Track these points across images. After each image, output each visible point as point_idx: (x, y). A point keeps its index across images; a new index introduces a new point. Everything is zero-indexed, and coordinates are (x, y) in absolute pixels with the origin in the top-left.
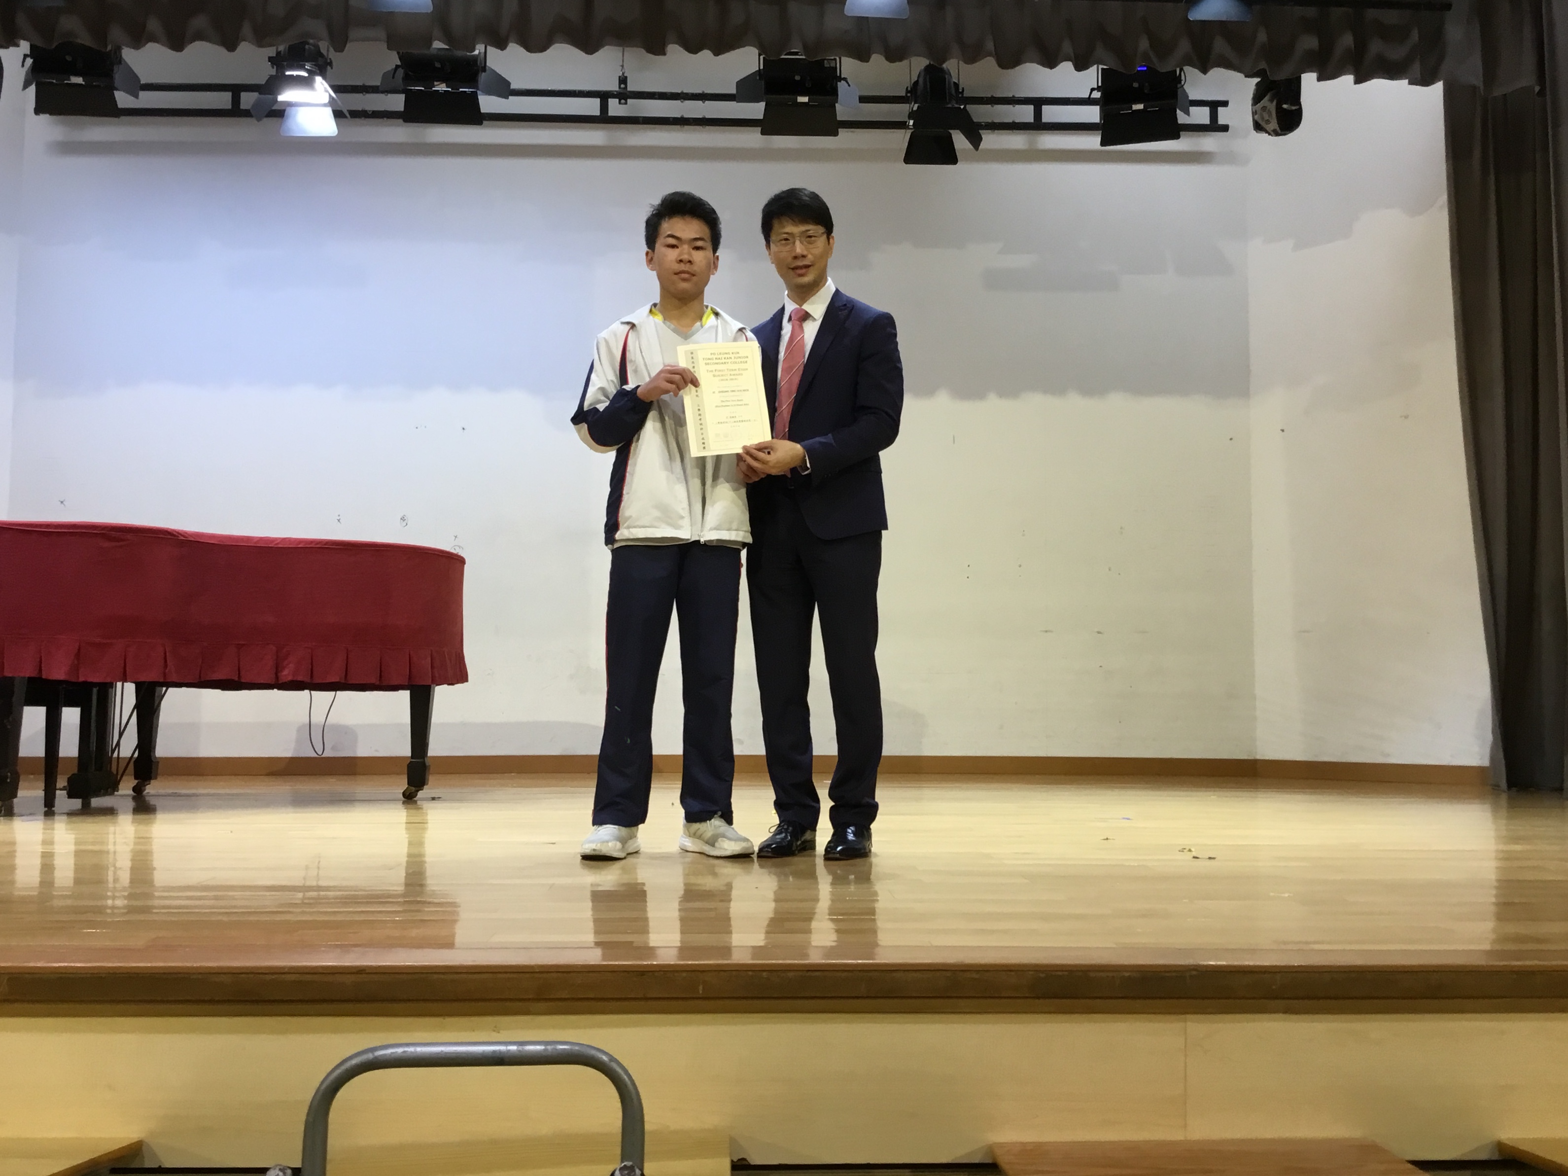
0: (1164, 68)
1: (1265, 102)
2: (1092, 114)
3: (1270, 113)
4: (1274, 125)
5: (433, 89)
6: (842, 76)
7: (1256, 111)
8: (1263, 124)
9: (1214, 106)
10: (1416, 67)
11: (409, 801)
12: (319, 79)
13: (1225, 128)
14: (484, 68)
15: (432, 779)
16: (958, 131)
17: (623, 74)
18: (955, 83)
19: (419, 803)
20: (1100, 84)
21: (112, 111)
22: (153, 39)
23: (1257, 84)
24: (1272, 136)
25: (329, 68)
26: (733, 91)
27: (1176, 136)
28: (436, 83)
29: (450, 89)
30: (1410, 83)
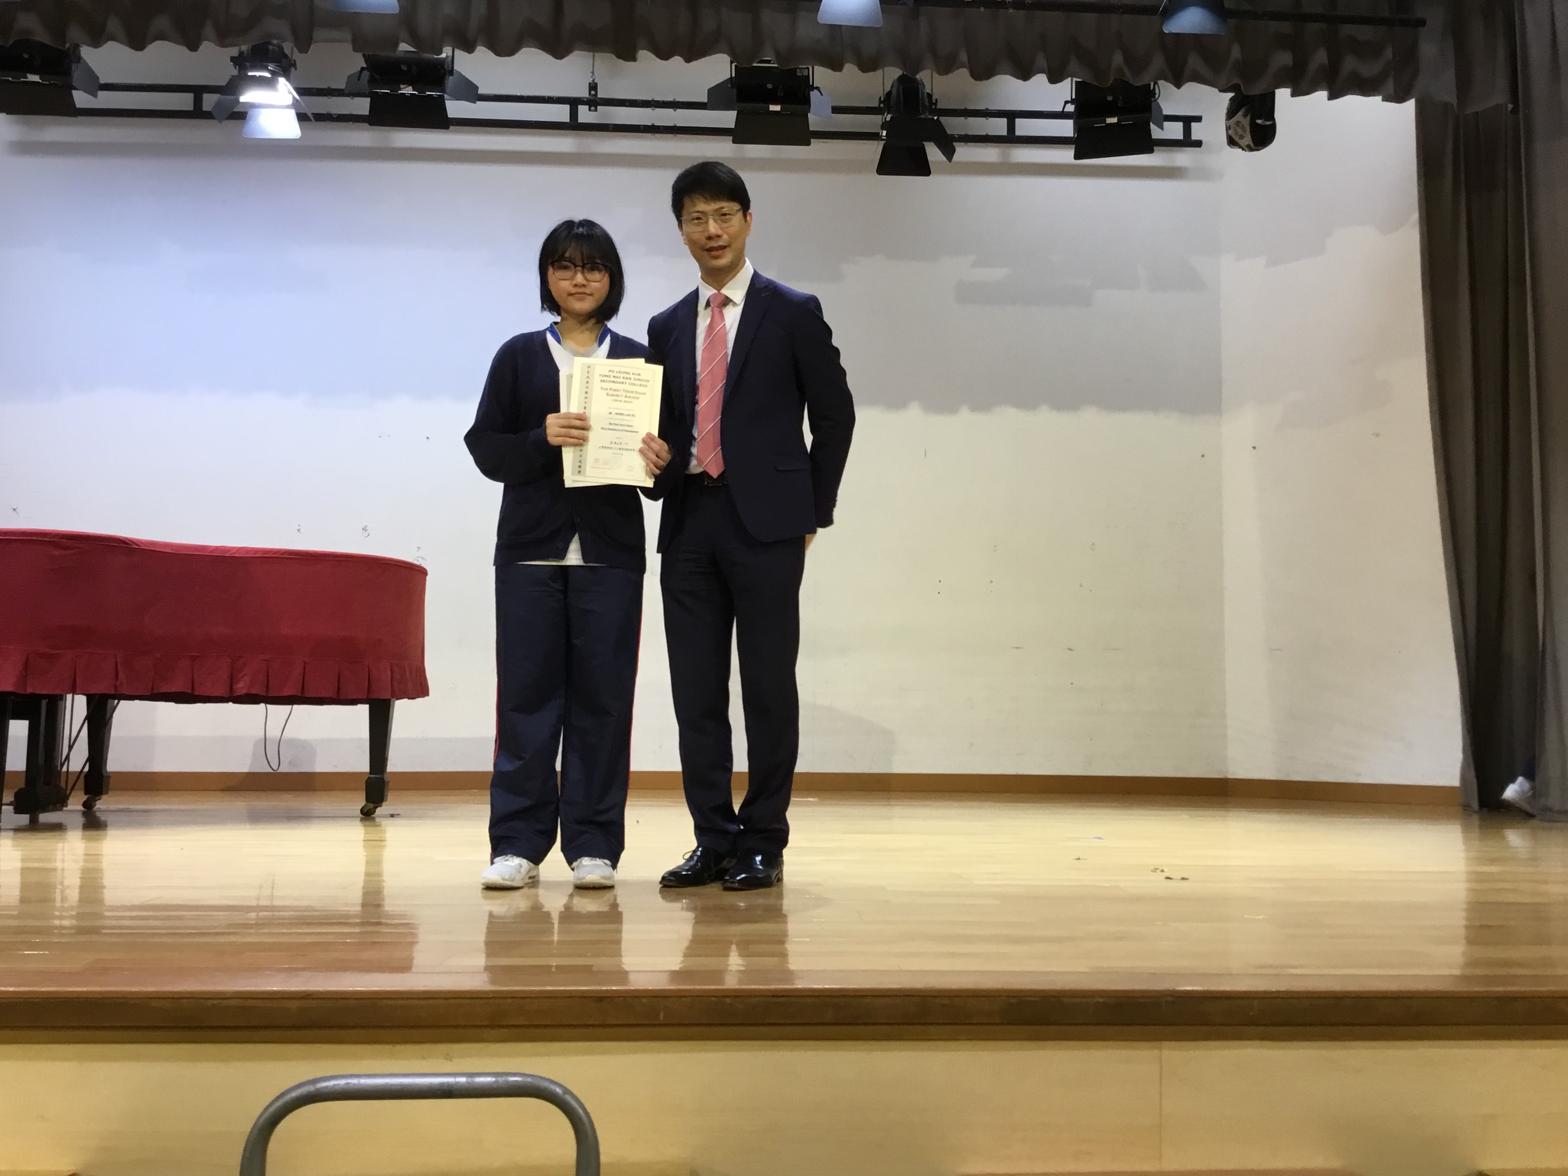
0: (1138, 81)
1: (1239, 116)
2: (1066, 128)
3: (1243, 128)
4: (1247, 140)
5: (400, 92)
6: (815, 86)
7: (1230, 126)
8: (1236, 139)
9: (1188, 121)
10: (1390, 85)
11: (367, 817)
12: (282, 81)
13: (1198, 144)
14: (451, 72)
15: (390, 796)
16: (932, 143)
17: (593, 80)
18: (928, 94)
19: (377, 820)
20: (1074, 97)
21: (71, 111)
22: (113, 37)
23: (1231, 99)
24: (1246, 151)
25: (293, 69)
26: (705, 99)
27: (1151, 151)
28: (402, 86)
29: (417, 93)
30: (1383, 100)
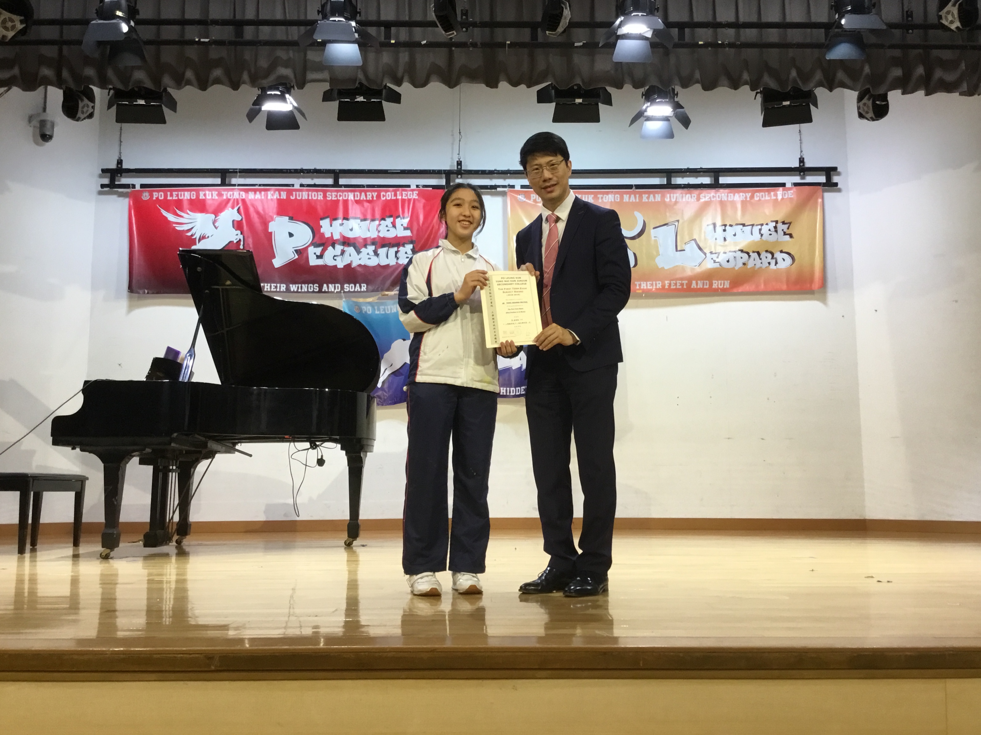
0: (806, 89)
1: (865, 100)
3: (868, 107)
4: (871, 114)
7: (859, 107)
8: (864, 114)
10: (964, 86)
11: (348, 547)
15: (361, 533)
19: (354, 548)
21: (162, 121)
22: (189, 83)
24: (870, 121)
